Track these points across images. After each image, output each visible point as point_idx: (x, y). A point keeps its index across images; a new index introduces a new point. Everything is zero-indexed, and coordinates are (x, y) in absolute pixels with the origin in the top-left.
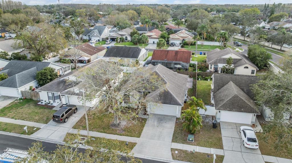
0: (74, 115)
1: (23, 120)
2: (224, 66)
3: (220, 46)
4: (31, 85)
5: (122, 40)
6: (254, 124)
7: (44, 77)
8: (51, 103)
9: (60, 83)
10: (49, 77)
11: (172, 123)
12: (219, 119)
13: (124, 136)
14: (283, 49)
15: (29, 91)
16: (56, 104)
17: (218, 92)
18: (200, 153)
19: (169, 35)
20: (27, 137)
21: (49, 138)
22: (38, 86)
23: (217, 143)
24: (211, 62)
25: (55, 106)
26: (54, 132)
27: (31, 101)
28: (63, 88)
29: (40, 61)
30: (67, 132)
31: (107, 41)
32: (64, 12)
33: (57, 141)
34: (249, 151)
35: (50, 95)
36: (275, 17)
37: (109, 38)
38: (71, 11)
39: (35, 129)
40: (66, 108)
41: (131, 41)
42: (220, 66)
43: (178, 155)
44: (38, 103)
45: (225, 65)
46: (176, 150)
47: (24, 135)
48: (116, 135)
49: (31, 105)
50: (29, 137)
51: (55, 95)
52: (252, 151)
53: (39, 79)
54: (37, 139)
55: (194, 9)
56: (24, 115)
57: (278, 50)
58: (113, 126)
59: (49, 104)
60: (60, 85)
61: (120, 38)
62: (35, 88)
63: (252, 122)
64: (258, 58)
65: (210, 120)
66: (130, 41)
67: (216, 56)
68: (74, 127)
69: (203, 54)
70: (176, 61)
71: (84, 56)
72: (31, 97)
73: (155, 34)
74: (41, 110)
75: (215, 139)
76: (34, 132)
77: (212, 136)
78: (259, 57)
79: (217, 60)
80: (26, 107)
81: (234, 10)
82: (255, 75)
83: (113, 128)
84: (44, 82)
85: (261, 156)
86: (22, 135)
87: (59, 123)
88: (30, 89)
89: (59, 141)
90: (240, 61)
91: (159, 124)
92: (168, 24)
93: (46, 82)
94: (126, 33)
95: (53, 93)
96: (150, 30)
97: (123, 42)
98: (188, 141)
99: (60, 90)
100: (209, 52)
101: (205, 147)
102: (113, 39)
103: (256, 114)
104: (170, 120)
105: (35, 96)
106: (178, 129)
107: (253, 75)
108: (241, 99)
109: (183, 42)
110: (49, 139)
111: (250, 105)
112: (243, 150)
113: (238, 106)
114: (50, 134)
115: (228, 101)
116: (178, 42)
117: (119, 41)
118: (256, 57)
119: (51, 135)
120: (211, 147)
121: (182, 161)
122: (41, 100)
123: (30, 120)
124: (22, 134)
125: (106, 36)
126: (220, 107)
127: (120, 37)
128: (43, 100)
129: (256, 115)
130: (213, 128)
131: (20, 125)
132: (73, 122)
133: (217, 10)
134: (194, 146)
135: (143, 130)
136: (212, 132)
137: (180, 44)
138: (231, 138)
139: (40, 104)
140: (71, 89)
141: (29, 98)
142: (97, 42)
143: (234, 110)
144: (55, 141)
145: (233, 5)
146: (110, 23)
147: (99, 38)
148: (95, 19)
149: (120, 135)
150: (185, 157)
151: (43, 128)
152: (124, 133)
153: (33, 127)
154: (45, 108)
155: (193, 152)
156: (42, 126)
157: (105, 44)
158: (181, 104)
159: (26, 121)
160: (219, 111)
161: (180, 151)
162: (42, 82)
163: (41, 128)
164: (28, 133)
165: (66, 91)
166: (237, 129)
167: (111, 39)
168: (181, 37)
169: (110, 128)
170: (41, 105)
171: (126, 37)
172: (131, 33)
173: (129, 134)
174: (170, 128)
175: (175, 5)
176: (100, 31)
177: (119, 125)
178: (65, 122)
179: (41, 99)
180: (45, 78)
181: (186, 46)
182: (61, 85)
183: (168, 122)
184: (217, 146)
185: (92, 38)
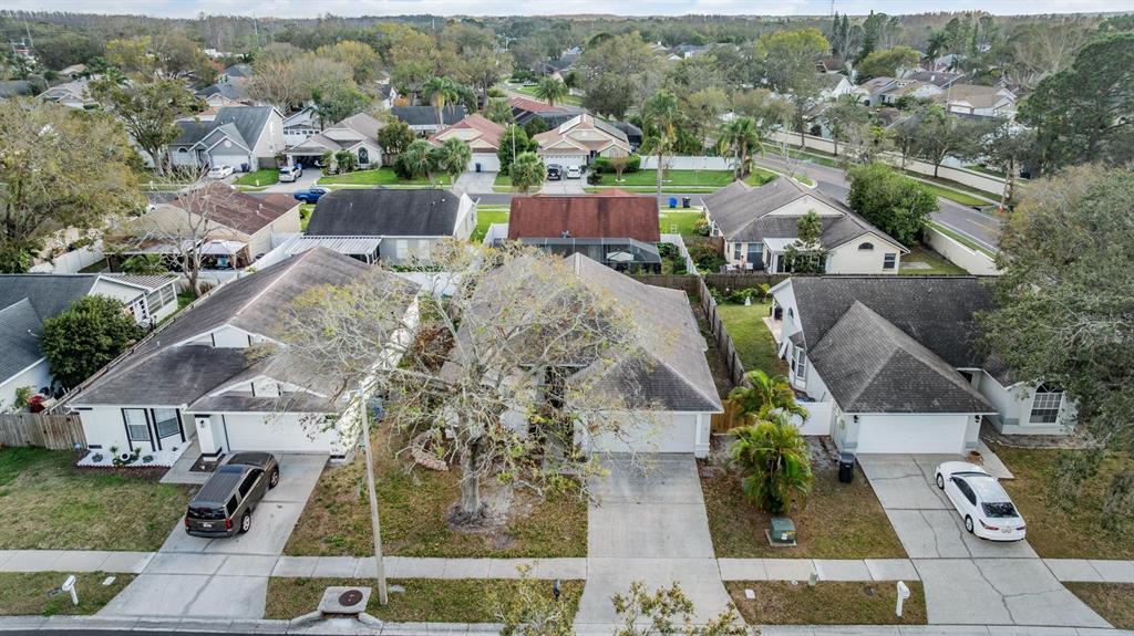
0: (270, 495)
1: (28, 548)
2: (789, 246)
3: (732, 171)
4: (22, 385)
5: (347, 164)
6: (974, 450)
7: (81, 343)
8: (142, 454)
9: (178, 362)
10: (106, 341)
11: (689, 480)
12: (855, 445)
13: (519, 557)
14: (942, 173)
15: (17, 411)
16: (169, 453)
17: (822, 346)
18: (838, 584)
19: (530, 135)
20: (83, 623)
21: (196, 613)
22: (53, 383)
23: (878, 538)
24: (737, 232)
25: (169, 468)
26: (208, 582)
27: (36, 455)
28: (196, 386)
29: (19, 269)
30: (267, 574)
31: (284, 169)
32: (39, 51)
33: (239, 621)
34: (995, 551)
35: (137, 418)
36: (880, 61)
37: (290, 156)
38: (75, 45)
39: (109, 581)
40: (239, 471)
41: (385, 166)
42: (776, 245)
43: (760, 606)
44: (79, 464)
45: (792, 241)
46: (745, 587)
47: (65, 619)
48: (485, 559)
49: (44, 474)
50: (94, 623)
51: (160, 418)
52: (1007, 549)
53: (60, 353)
54: (137, 623)
55: (601, 35)
56: (29, 525)
57: (926, 177)
58: (458, 523)
59: (134, 458)
60: (177, 372)
61: (339, 157)
62: (43, 395)
63: (968, 445)
64: (896, 210)
65: (818, 454)
66: (381, 164)
67: (746, 210)
68: (292, 549)
69: (680, 204)
70: (607, 235)
71: (218, 238)
72: (36, 435)
73: (478, 133)
74: (108, 490)
75: (864, 525)
76: (112, 597)
77: (850, 514)
78: (898, 205)
79: (755, 224)
80: (23, 488)
81: (725, 38)
82: (895, 271)
83: (465, 530)
84: (81, 366)
85: (1039, 563)
86: (52, 618)
87: (225, 537)
88: (20, 401)
89: (249, 621)
90: (839, 225)
91: (640, 493)
92: (506, 92)
93: (89, 362)
94: (359, 132)
95: (152, 410)
96: (451, 120)
97: (350, 169)
98: (777, 545)
99: (187, 394)
100: (712, 197)
101: (844, 558)
102: (307, 162)
103: (981, 415)
104: (676, 470)
105: (55, 433)
106: (719, 501)
107: (889, 272)
108: (924, 364)
109: (593, 161)
110: (197, 617)
111: (956, 385)
112: (976, 549)
113: (917, 391)
114: (194, 594)
115: (877, 376)
116: (573, 164)
117: (334, 166)
118: (887, 205)
119: (200, 599)
120: (862, 556)
121: (784, 624)
122: (91, 447)
123: (66, 543)
124: (47, 614)
125: (271, 147)
126: (857, 401)
127: (337, 150)
128: (100, 447)
129: (981, 417)
130: (839, 483)
131: (22, 574)
132: (279, 527)
133: (665, 37)
134: (802, 560)
135: (586, 523)
136: (844, 496)
137: (584, 169)
138: (917, 512)
139: (92, 463)
140: (239, 386)
141: (26, 445)
142: (241, 175)
143: (907, 406)
144: (229, 622)
145: (716, 17)
146: (270, 95)
147: (244, 160)
148: (196, 79)
149: (504, 557)
150: (787, 608)
151: (148, 572)
152: (514, 545)
153: (96, 573)
154: (122, 482)
155: (811, 584)
156: (139, 562)
157: (275, 181)
158: (713, 403)
159: (50, 549)
160: (856, 417)
161: (763, 586)
162: (73, 366)
163: (137, 575)
164: (79, 605)
165: (215, 394)
166: (924, 475)
167: (298, 161)
168: (584, 143)
169: (450, 535)
170: (97, 467)
171: (363, 150)
172: (381, 133)
173: (537, 547)
174: (686, 503)
175: (500, 18)
176: (247, 129)
177: (482, 514)
178: (242, 532)
179: (89, 444)
180: (88, 347)
181: (605, 177)
182: (182, 371)
183: (669, 480)
184: (881, 548)
185: (216, 159)
